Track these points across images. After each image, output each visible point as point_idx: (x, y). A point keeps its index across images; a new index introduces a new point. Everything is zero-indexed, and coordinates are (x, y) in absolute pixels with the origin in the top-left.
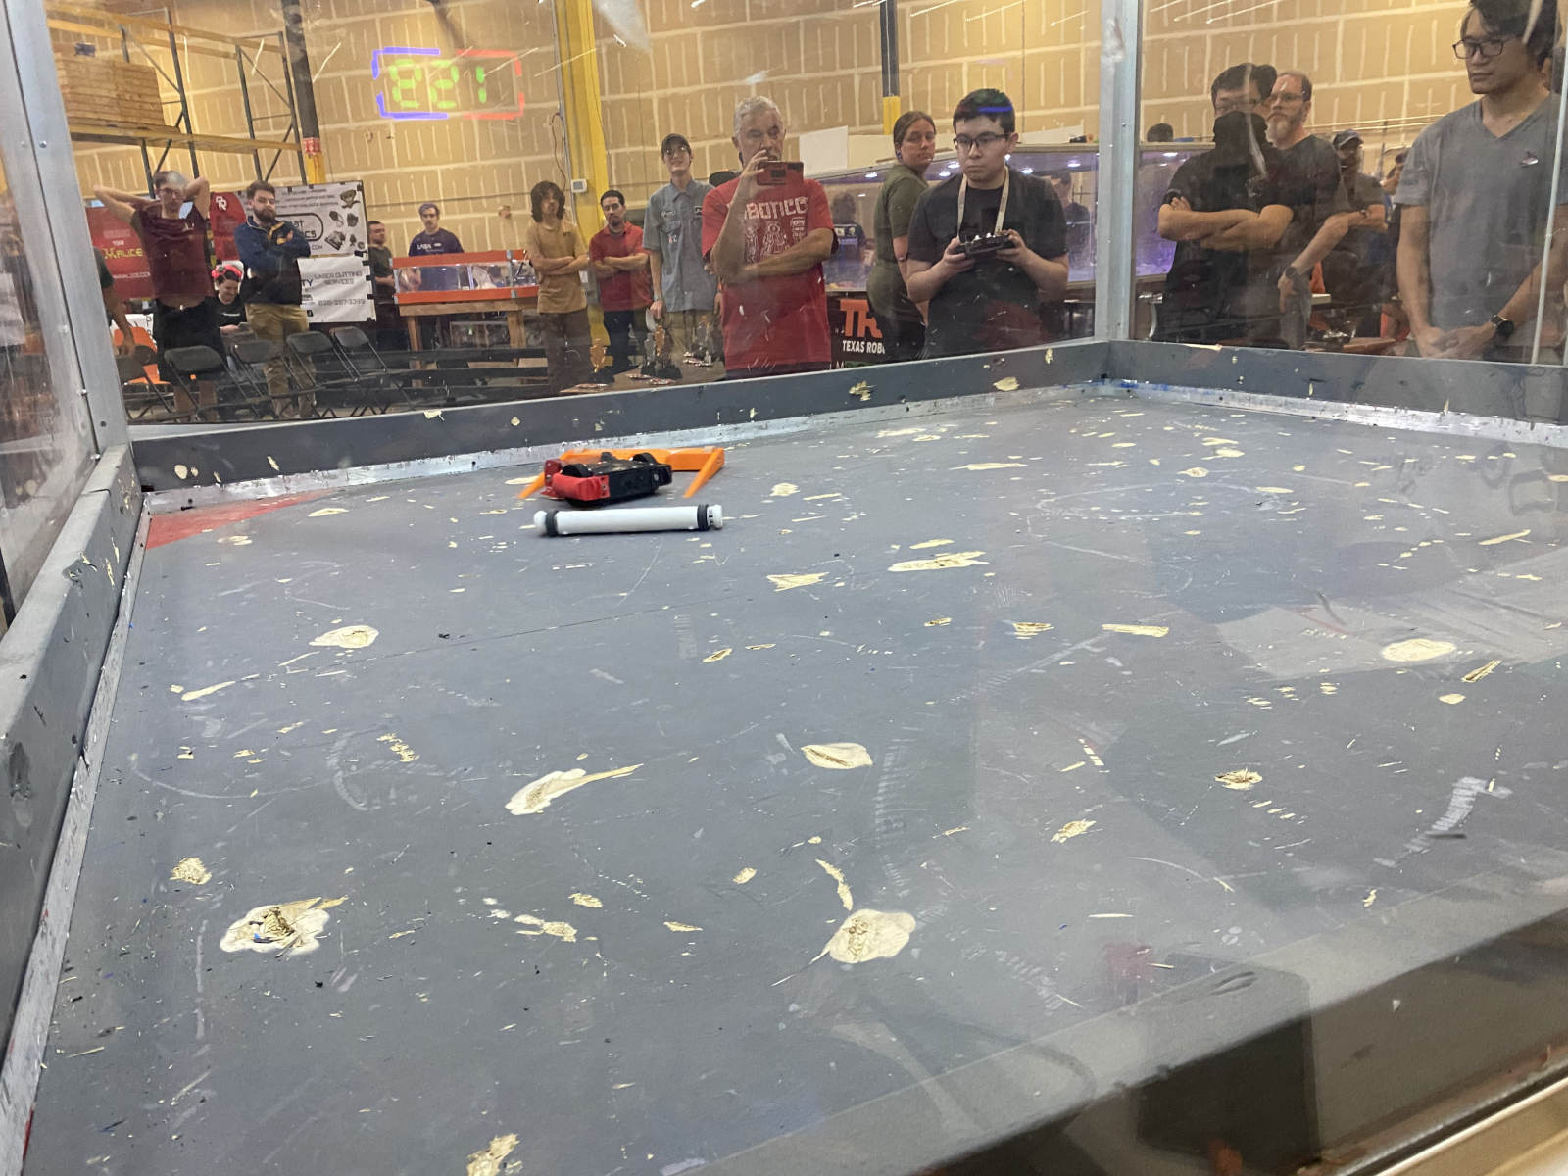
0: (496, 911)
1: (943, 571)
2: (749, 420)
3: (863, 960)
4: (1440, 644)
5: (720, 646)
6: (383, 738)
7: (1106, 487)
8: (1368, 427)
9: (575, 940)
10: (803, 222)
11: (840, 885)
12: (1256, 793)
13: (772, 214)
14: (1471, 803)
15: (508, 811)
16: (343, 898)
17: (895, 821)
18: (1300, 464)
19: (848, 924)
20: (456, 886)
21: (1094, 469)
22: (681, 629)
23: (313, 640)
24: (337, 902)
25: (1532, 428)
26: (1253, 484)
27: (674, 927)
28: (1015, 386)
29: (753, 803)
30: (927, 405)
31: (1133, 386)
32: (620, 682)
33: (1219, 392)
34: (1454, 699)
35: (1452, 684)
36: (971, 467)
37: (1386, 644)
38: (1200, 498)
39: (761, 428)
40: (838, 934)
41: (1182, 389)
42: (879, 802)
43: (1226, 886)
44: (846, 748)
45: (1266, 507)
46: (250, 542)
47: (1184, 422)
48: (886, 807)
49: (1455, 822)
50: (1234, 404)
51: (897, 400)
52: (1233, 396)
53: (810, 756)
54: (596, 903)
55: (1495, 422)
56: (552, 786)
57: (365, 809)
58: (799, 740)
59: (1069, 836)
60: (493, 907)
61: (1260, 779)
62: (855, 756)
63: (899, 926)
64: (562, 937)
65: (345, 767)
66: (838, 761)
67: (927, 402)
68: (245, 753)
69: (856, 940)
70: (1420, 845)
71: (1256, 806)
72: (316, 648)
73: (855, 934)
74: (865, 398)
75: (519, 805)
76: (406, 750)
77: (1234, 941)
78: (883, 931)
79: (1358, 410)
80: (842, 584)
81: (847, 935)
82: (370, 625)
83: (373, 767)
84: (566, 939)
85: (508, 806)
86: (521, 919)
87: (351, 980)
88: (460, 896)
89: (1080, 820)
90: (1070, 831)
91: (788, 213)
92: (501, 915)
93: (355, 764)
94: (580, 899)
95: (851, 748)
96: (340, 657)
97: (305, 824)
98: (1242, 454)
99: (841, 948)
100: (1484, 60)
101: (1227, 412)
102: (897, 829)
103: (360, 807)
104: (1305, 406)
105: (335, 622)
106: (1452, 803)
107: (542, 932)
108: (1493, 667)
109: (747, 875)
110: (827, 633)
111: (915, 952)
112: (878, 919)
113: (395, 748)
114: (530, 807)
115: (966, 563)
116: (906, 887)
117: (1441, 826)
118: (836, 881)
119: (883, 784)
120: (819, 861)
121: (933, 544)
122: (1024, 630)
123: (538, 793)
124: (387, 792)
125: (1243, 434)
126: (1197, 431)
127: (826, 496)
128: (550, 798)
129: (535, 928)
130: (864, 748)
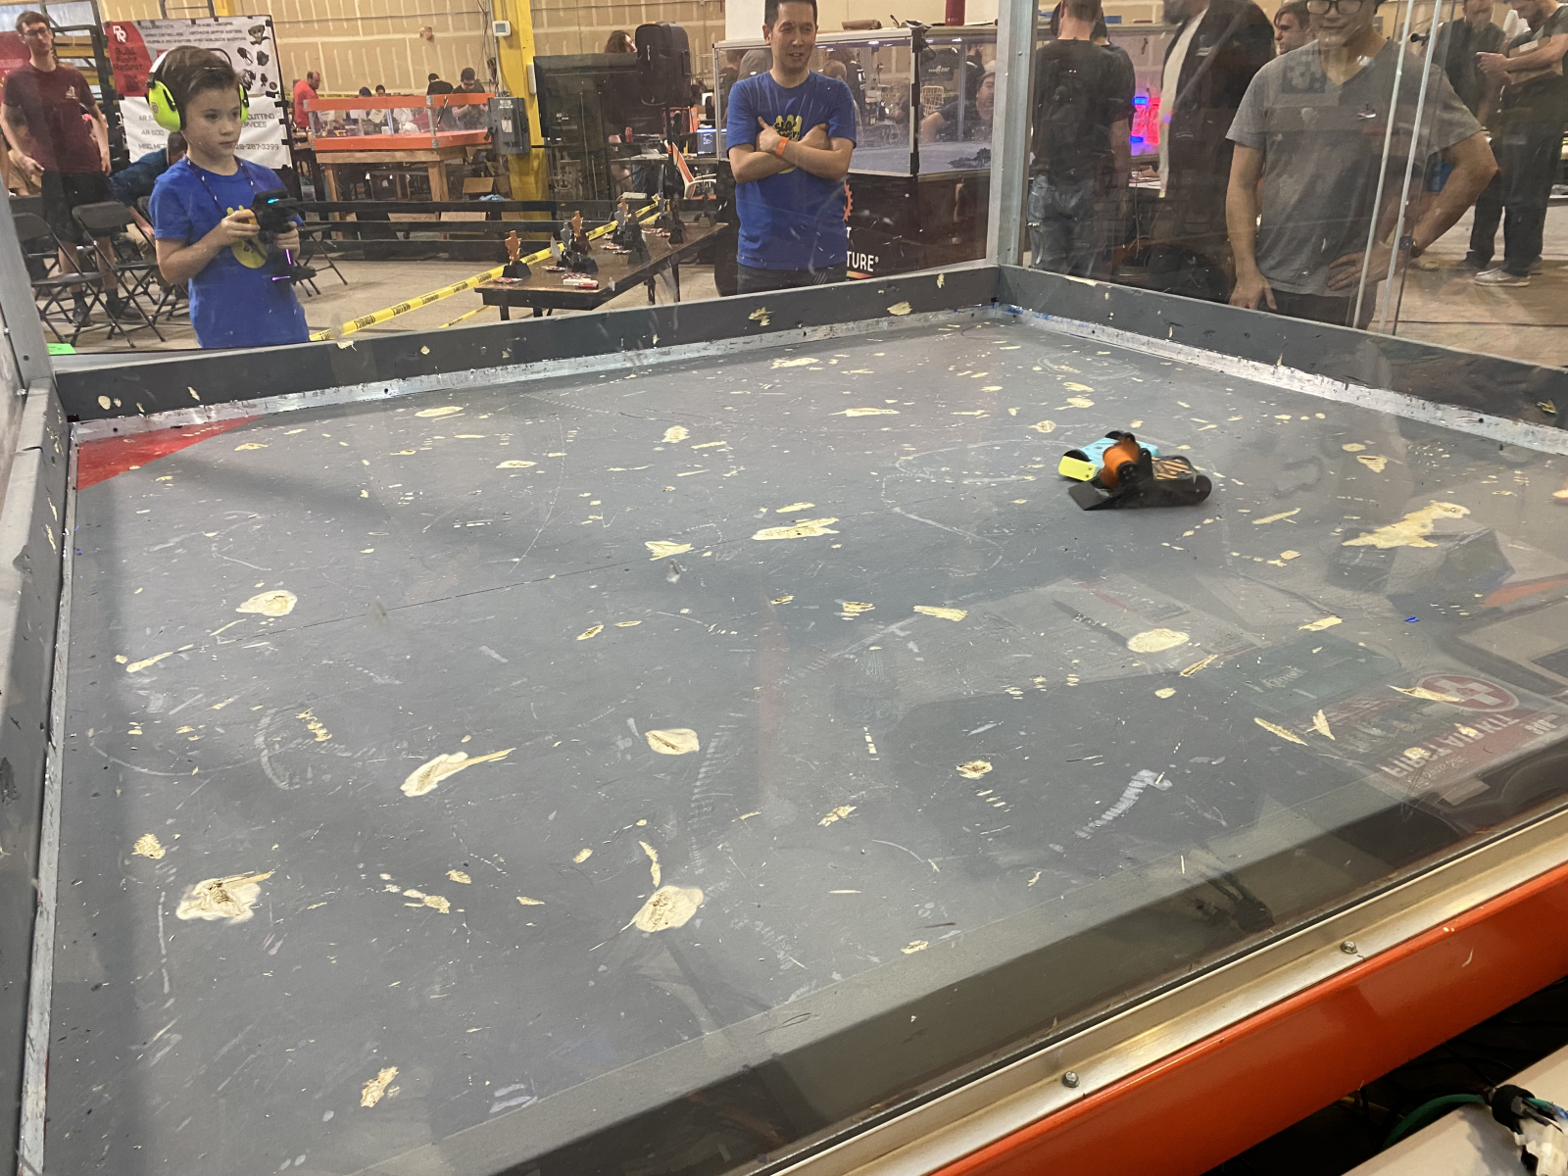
0: (390, 886)
1: (800, 540)
2: (652, 346)
3: (659, 929)
4: (1178, 634)
5: (593, 622)
6: (302, 715)
7: (961, 443)
8: (1215, 373)
9: (448, 912)
11: (654, 864)
12: (987, 781)
14: (1139, 795)
15: (402, 792)
16: (271, 873)
17: (706, 806)
18: (1139, 420)
19: (654, 898)
20: (359, 863)
21: (956, 419)
23: (239, 607)
24: (266, 876)
25: (1346, 388)
27: (524, 901)
28: (908, 310)
29: (599, 787)
30: (820, 333)
31: (1018, 312)
32: (504, 661)
33: (1092, 326)
34: (1165, 693)
35: (1172, 677)
36: (850, 413)
37: (1137, 632)
38: (1038, 459)
39: (664, 354)
40: (644, 907)
41: (1060, 319)
42: (696, 787)
43: (935, 867)
44: (681, 734)
47: (1055, 361)
48: (702, 792)
49: (1120, 812)
50: (1104, 338)
51: (794, 325)
52: (1103, 331)
53: (654, 744)
54: (466, 880)
55: (1319, 380)
56: (440, 769)
57: (287, 788)
58: (646, 726)
59: (833, 819)
60: (388, 882)
61: (991, 768)
62: (682, 742)
63: (691, 900)
64: (438, 909)
65: (269, 745)
66: (673, 747)
67: (824, 327)
68: (185, 729)
69: (658, 912)
70: (1087, 833)
71: (980, 794)
72: (242, 615)
73: (658, 907)
74: (764, 323)
75: (412, 786)
76: (321, 728)
77: (929, 912)
78: (679, 904)
79: (1207, 356)
80: (709, 554)
81: (652, 907)
82: (289, 590)
83: (292, 746)
84: (441, 911)
85: (403, 788)
86: (408, 893)
87: (279, 944)
88: (363, 871)
89: (844, 805)
90: (835, 815)
92: (394, 889)
93: (279, 742)
94: (455, 876)
95: (684, 734)
96: (264, 627)
97: (239, 803)
98: (1093, 404)
99: (645, 921)
101: (1094, 349)
102: (706, 813)
103: (283, 785)
104: (1164, 348)
105: (258, 586)
106: (1124, 795)
107: (423, 904)
108: (1209, 661)
109: (585, 854)
110: (686, 611)
111: (698, 922)
112: (676, 894)
113: (310, 727)
114: (420, 788)
115: (820, 532)
116: (702, 866)
117: (1109, 816)
118: (651, 861)
119: (703, 770)
120: (640, 842)
121: (797, 507)
122: (851, 609)
123: (428, 775)
124: (306, 771)
125: (1101, 378)
126: (1061, 373)
127: (712, 444)
128: (437, 780)
129: (418, 900)
130: (694, 734)
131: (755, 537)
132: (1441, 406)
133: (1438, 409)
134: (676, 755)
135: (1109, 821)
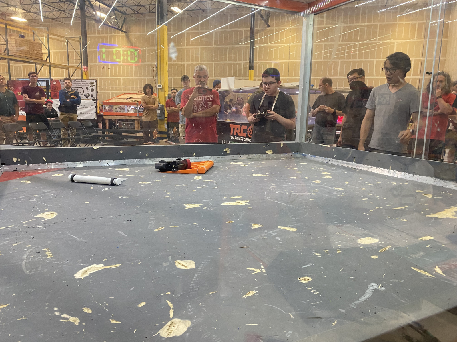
0: (56, 312)
1: (237, 206)
2: (193, 156)
3: (170, 337)
4: (375, 239)
5: (161, 226)
6: (45, 249)
7: (290, 184)
8: (369, 172)
9: (78, 324)
10: (211, 103)
11: (171, 309)
12: (310, 284)
13: (202, 99)
14: (372, 292)
15: (75, 277)
16: (8, 305)
17: (196, 288)
18: (348, 181)
19: (169, 323)
20: (46, 302)
21: (288, 178)
22: (151, 219)
23: (36, 216)
24: (5, 306)
25: (413, 176)
26: (332, 187)
27: (112, 321)
28: (272, 153)
29: (153, 279)
30: (245, 156)
31: (305, 155)
32: (126, 236)
33: (329, 159)
34: (375, 257)
35: (376, 253)
36: (254, 175)
37: (359, 238)
38: (317, 189)
39: (196, 159)
40: (164, 327)
41: (319, 157)
42: (192, 281)
43: (292, 316)
45: (335, 193)
46: (30, 183)
47: (318, 167)
48: (195, 283)
49: (366, 298)
50: (333, 163)
51: (237, 154)
52: (333, 160)
53: (177, 264)
54: (90, 311)
55: (403, 173)
56: (91, 269)
57: (28, 273)
58: (175, 259)
59: (248, 296)
61: (311, 280)
62: (190, 265)
63: (185, 325)
64: (74, 323)
65: (28, 258)
66: (185, 267)
67: (246, 155)
69: (170, 329)
70: (354, 305)
71: (308, 289)
72: (36, 218)
73: (171, 327)
74: (228, 152)
75: (79, 275)
76: (50, 254)
77: (290, 335)
78: (180, 326)
79: (367, 167)
80: (206, 208)
81: (168, 327)
82: (56, 212)
83: (37, 259)
84: (75, 324)
85: (75, 275)
86: (63, 316)
88: (47, 306)
89: (253, 291)
90: (249, 294)
91: (207, 99)
92: (57, 314)
93: (32, 257)
94: (86, 310)
95: (190, 262)
96: (42, 222)
97: (6, 277)
98: (332, 177)
99: (164, 333)
100: (391, 74)
101: (330, 165)
102: (196, 291)
104: (352, 165)
105: (46, 210)
106: (367, 291)
107: (68, 321)
108: (388, 248)
109: (143, 304)
110: (195, 224)
111: (188, 334)
112: (179, 322)
113: (47, 253)
114: (82, 276)
115: (244, 204)
116: (192, 311)
117: (362, 299)
118: (170, 308)
119: (196, 275)
120: (167, 301)
121: (237, 197)
122: (255, 226)
123: (86, 271)
124: (38, 268)
125: (333, 171)
126: (321, 170)
127: (210, 180)
128: (89, 273)
129: (67, 319)
130: (194, 263)
131: (222, 204)
132: (446, 181)
133: (445, 182)
134: (186, 270)
135: (363, 301)
